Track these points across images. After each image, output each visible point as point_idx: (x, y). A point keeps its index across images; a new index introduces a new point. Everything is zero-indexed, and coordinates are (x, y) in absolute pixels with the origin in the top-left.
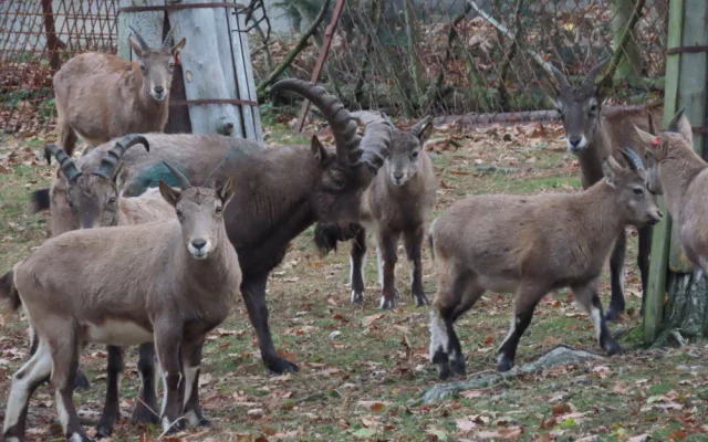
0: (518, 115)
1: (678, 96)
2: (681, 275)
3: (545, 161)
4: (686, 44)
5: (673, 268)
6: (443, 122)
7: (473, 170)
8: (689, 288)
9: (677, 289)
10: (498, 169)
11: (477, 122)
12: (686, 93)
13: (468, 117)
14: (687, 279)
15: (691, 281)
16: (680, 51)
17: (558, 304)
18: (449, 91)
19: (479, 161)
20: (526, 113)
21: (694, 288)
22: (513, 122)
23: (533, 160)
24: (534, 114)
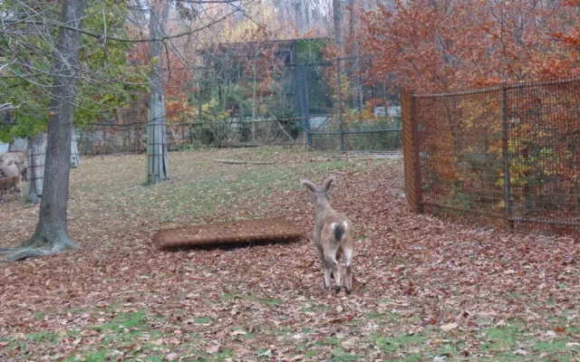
1: (149, 151)
3: (118, 161)
4: (150, 144)
6: (99, 156)
10: (112, 162)
11: (104, 156)
18: (99, 152)
19: (109, 161)
20: (111, 154)
22: (109, 155)
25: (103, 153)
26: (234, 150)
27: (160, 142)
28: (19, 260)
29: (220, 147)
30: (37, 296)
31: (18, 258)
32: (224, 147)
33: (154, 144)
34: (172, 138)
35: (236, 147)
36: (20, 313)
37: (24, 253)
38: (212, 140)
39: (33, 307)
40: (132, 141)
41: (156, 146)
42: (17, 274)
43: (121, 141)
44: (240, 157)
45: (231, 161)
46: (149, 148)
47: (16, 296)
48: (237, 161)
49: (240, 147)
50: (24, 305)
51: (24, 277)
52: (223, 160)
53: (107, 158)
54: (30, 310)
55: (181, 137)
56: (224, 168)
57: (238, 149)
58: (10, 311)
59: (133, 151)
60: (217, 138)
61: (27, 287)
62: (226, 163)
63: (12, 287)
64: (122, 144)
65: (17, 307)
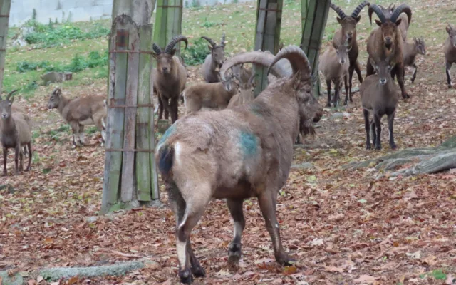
28: (436, 172)
30: (444, 239)
31: (436, 168)
36: (405, 270)
37: (445, 159)
39: (431, 260)
42: (424, 198)
47: (408, 238)
50: (418, 255)
51: (435, 205)
54: (425, 264)
58: (390, 265)
61: (434, 222)
63: (410, 220)
65: (404, 257)
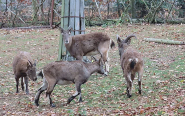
0: (17, 28)
1: (63, 25)
2: (64, 56)
3: (27, 36)
4: (65, 16)
5: (63, 55)
6: (4, 29)
7: (15, 38)
8: (65, 58)
9: (63, 58)
10: (19, 37)
11: (10, 29)
12: (65, 24)
13: (8, 28)
14: (65, 57)
15: (66, 57)
16: (64, 17)
17: (39, 61)
18: (4, 24)
19: (15, 36)
20: (18, 28)
21: (66, 58)
22: (16, 29)
23: (24, 36)
24: (20, 28)
25: (9, 26)
26: (171, 26)
27: (77, 15)
29: (153, 22)
32: (158, 22)
33: (69, 17)
34: (95, 10)
35: (174, 23)
38: (144, 13)
40: (45, 11)
41: (72, 20)
43: (33, 11)
44: (177, 37)
45: (166, 40)
46: (64, 22)
48: (173, 41)
49: (179, 23)
52: (155, 40)
53: (13, 33)
55: (106, 8)
56: (157, 50)
57: (175, 26)
59: (46, 25)
60: (150, 12)
62: (159, 43)
64: (32, 15)
